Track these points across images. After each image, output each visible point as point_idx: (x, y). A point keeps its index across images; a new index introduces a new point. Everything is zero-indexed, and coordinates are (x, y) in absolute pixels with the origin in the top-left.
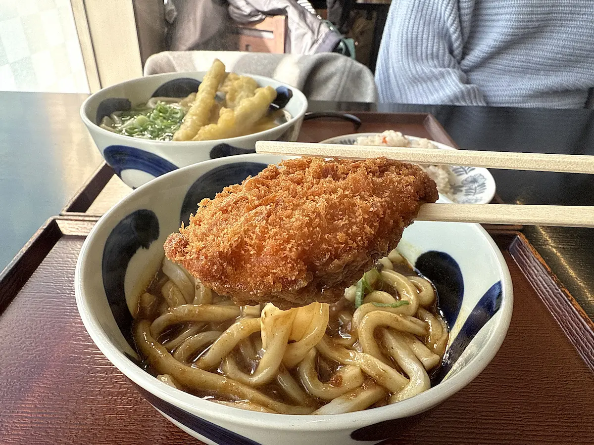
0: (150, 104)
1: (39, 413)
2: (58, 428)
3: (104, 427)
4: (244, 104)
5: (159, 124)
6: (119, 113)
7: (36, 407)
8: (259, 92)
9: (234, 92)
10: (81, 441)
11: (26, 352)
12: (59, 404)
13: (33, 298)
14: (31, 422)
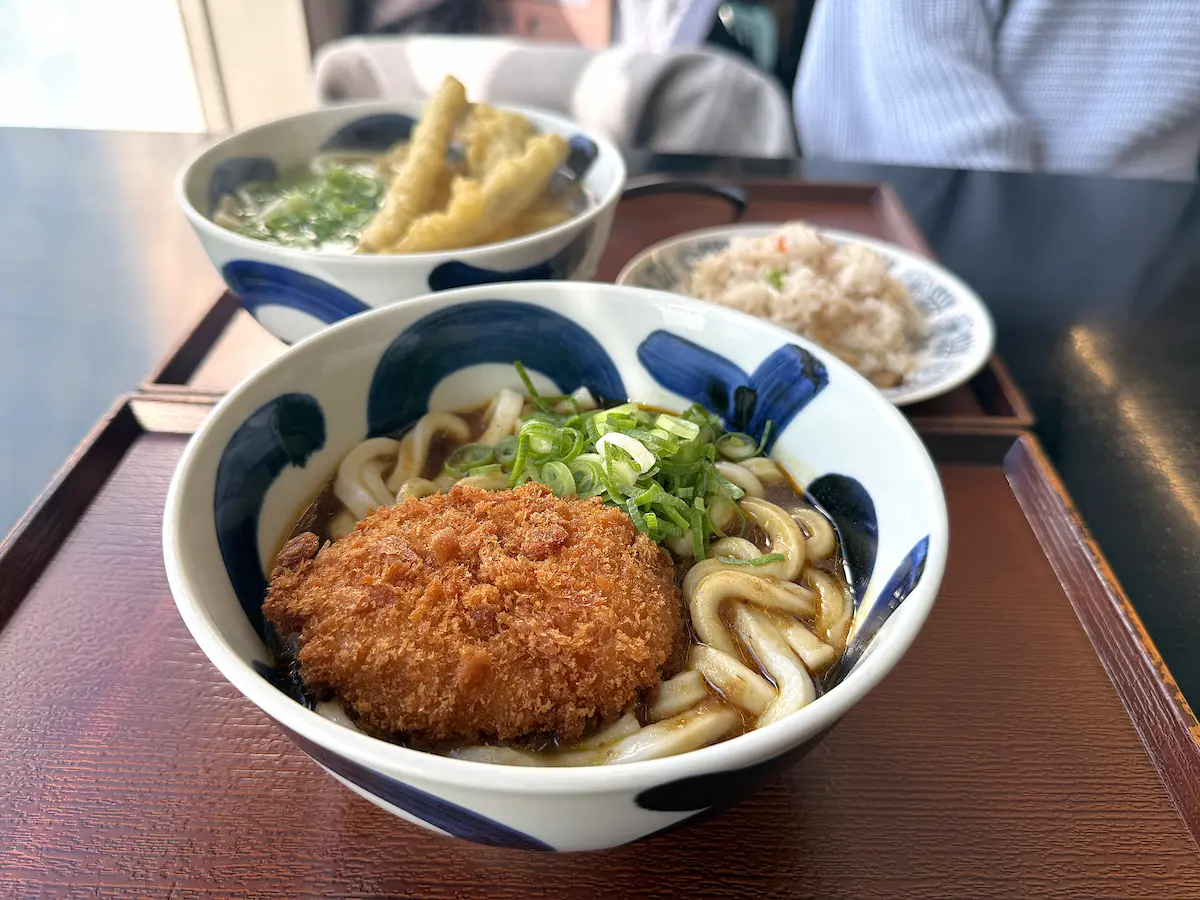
0: (317, 166)
1: (110, 766)
2: (145, 792)
3: (230, 791)
4: (502, 169)
5: (332, 210)
6: (253, 185)
7: (104, 755)
8: (534, 145)
9: (484, 141)
10: (188, 815)
11: (84, 656)
12: (147, 751)
13: (92, 554)
14: (97, 781)
